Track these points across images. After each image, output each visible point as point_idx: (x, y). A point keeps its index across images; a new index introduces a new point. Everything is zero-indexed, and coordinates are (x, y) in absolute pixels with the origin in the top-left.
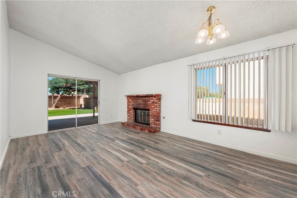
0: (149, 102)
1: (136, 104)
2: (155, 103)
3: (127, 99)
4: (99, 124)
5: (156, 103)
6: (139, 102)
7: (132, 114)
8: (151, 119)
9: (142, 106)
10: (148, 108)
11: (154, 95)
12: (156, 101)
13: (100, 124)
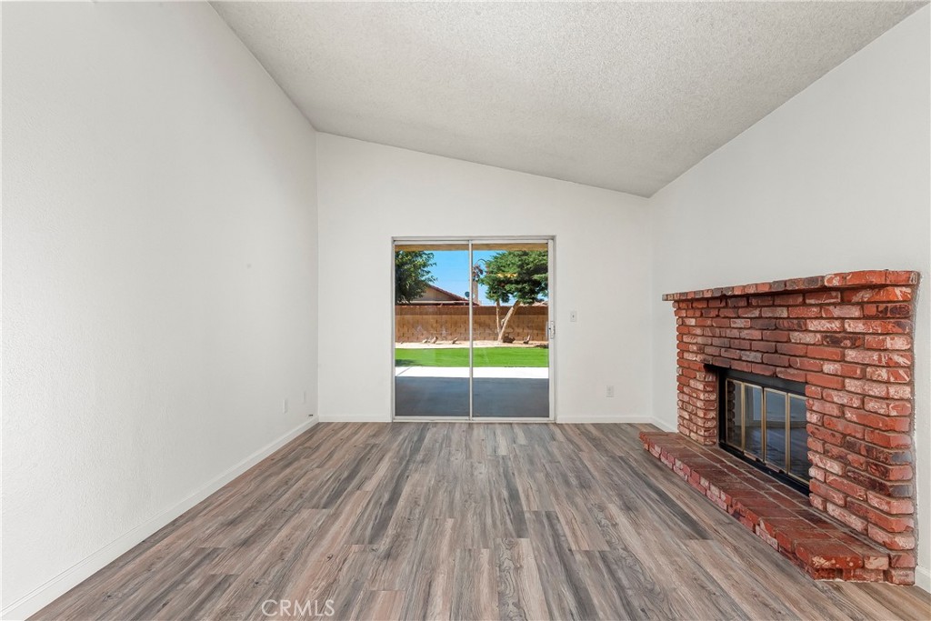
0: (796, 336)
1: (716, 341)
2: (854, 347)
3: (676, 313)
4: (552, 417)
5: (856, 341)
6: (735, 333)
7: (698, 398)
8: (815, 458)
9: (752, 356)
10: (792, 374)
11: (836, 283)
12: (859, 327)
13: (555, 419)
